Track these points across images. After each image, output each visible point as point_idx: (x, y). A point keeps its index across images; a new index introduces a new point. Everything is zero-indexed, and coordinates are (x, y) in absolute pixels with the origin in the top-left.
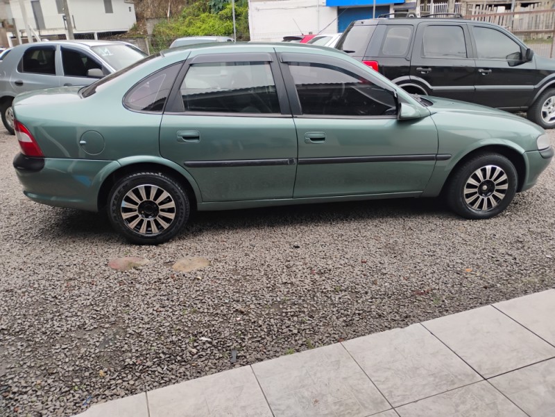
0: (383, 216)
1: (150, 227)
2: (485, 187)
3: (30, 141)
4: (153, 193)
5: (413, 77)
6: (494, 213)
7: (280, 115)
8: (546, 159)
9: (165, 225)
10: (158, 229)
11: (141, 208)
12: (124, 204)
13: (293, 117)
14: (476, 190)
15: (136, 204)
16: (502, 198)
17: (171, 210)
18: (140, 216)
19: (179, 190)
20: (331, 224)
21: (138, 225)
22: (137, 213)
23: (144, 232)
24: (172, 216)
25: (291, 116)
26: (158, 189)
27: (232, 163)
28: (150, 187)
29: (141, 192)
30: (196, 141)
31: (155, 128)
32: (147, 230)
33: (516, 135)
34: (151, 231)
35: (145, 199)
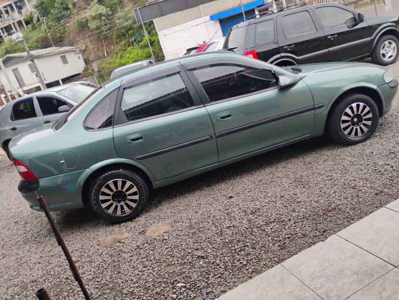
0: (287, 159)
1: (123, 209)
2: (356, 120)
3: (26, 170)
4: (120, 184)
5: (283, 54)
6: (367, 137)
7: (195, 107)
8: (394, 88)
9: (134, 205)
10: (129, 209)
11: (114, 197)
12: (101, 198)
13: (204, 106)
14: (350, 123)
15: (110, 195)
16: (370, 124)
17: (135, 194)
18: (114, 203)
19: (138, 178)
20: (251, 174)
21: (114, 209)
22: (111, 202)
23: (120, 213)
24: (137, 197)
25: (203, 105)
26: (123, 181)
27: (169, 149)
28: (117, 181)
29: (111, 186)
30: (140, 140)
31: (110, 139)
32: (122, 212)
33: (367, 77)
34: (125, 211)
35: (115, 190)
